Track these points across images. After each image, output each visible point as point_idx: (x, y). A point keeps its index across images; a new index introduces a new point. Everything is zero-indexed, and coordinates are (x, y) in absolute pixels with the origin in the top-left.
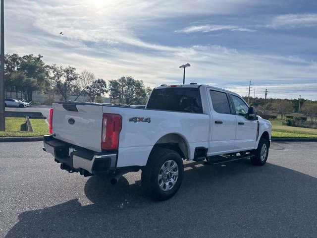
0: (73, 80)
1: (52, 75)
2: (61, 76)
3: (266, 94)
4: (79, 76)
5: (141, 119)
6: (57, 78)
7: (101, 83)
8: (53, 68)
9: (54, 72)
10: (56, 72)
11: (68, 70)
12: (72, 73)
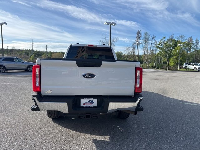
3: (47, 49)
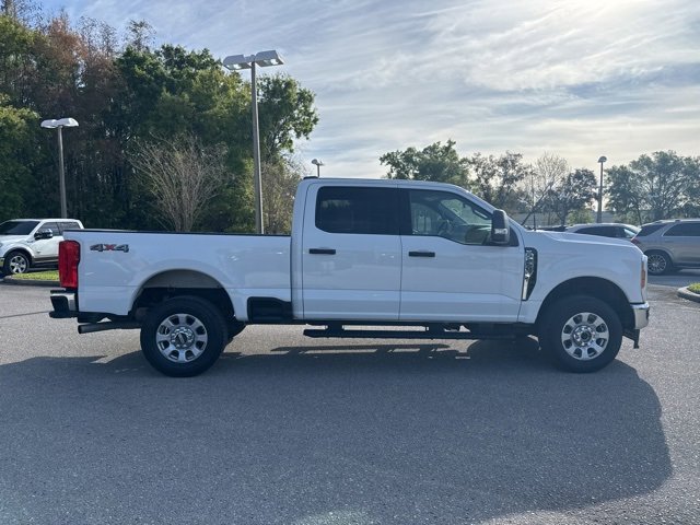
0: (517, 180)
1: (473, 176)
2: (492, 175)
4: (530, 170)
5: (110, 248)
6: (483, 181)
7: (584, 177)
8: (474, 163)
9: (477, 170)
10: (480, 170)
11: (506, 161)
12: (514, 167)
